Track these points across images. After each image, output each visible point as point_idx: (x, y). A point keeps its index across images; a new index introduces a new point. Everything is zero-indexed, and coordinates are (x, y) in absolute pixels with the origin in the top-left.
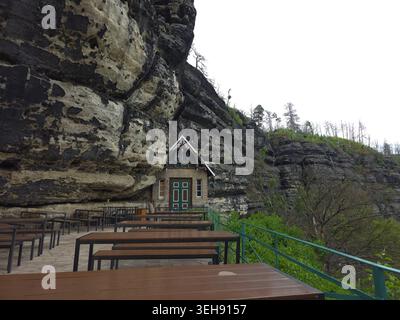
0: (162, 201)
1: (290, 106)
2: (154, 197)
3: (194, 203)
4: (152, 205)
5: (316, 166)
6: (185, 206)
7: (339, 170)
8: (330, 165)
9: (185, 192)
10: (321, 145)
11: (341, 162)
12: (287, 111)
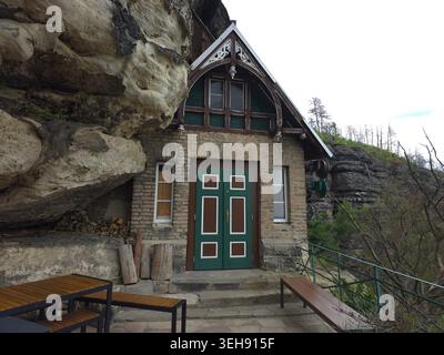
0: (166, 232)
1: (316, 101)
2: (136, 220)
3: (266, 241)
4: (127, 250)
5: (350, 175)
6: (238, 249)
7: (375, 180)
8: (367, 175)
9: (238, 204)
10: (355, 149)
11: (375, 171)
12: (313, 107)
